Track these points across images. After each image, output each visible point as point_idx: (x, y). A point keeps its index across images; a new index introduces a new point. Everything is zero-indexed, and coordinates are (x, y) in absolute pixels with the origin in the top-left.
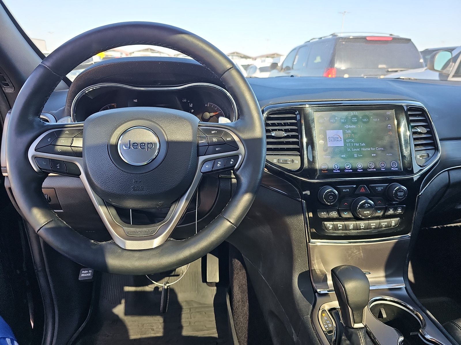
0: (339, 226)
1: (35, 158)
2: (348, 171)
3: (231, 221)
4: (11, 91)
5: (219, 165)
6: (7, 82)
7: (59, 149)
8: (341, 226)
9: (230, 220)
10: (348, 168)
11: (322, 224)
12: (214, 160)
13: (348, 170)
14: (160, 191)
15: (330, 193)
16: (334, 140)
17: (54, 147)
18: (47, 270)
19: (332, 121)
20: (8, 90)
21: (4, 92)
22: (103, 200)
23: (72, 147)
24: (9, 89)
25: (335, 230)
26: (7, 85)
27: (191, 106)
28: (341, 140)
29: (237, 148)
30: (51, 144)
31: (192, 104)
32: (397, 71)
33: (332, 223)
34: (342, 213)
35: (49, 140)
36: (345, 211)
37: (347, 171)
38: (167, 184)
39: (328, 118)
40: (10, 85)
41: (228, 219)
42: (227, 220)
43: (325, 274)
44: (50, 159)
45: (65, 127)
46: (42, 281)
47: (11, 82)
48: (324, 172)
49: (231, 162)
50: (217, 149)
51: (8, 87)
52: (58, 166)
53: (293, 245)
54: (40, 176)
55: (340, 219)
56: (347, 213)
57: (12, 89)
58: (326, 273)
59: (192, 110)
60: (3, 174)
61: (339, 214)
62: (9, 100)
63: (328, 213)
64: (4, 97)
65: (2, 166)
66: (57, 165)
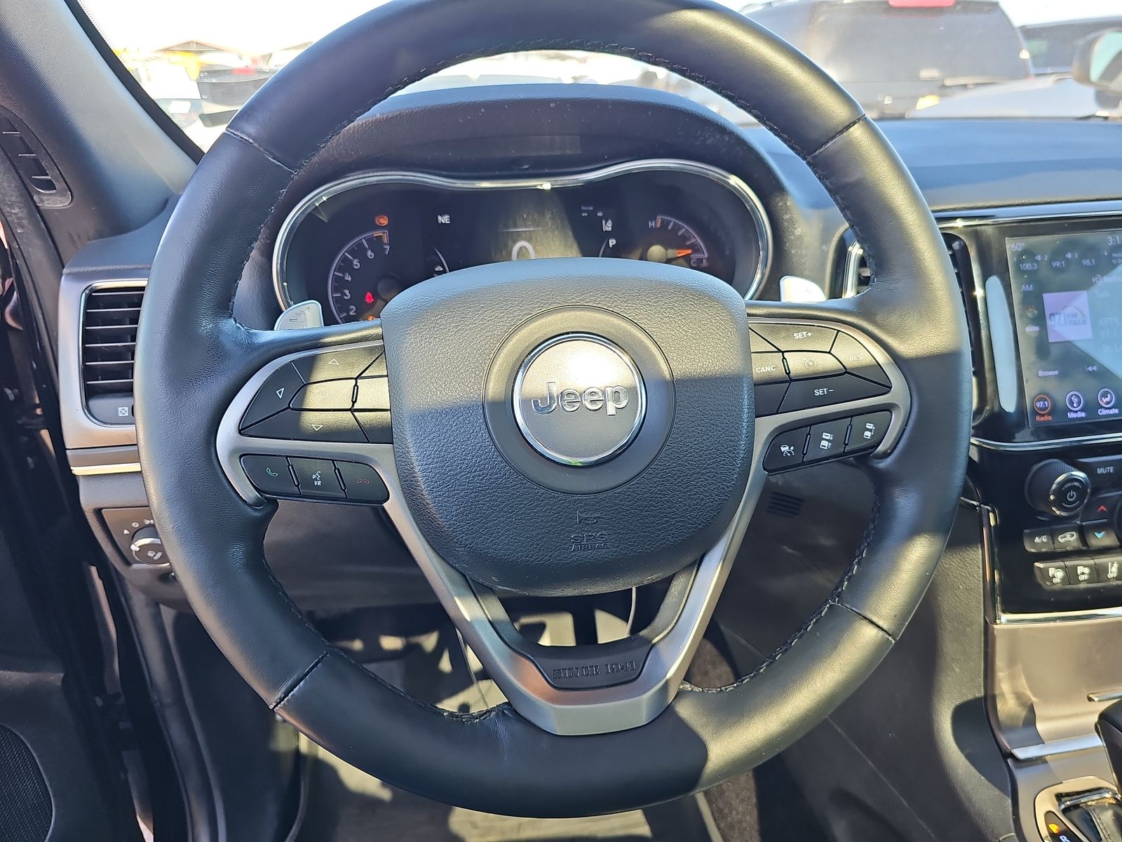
0: (1079, 573)
1: (241, 457)
2: (1107, 412)
3: (880, 623)
4: (61, 202)
5: (824, 443)
6: (49, 177)
7: (312, 421)
8: (1087, 570)
9: (875, 619)
10: (1108, 403)
11: (1033, 572)
12: (807, 426)
13: (1107, 408)
14: (661, 544)
15: (1070, 484)
16: (1066, 322)
17: (300, 415)
18: (188, 700)
19: (1055, 264)
20: (51, 202)
21: (37, 207)
22: (464, 576)
23: (356, 414)
24: (55, 198)
25: (1070, 584)
26: (49, 185)
27: (608, 226)
28: (1084, 322)
29: (886, 388)
30: (289, 407)
31: (610, 223)
32: (965, 86)
33: (1061, 564)
34: (1091, 536)
35: (280, 393)
36: (1099, 528)
37: (1105, 412)
38: (682, 521)
39: (1046, 256)
40: (59, 185)
41: (869, 616)
42: (866, 618)
43: (1030, 703)
44: (290, 457)
45: (324, 343)
46: (176, 732)
47: (63, 177)
48: (1042, 419)
49: (868, 434)
50: (818, 393)
51: (54, 191)
52: (316, 479)
53: (941, 628)
54: (257, 514)
55: (1085, 551)
56: (1103, 533)
57: (64, 199)
58: (1030, 699)
59: (610, 241)
60: (72, 468)
61: (1083, 539)
62: (53, 233)
63: (1053, 536)
64: (39, 223)
65: (67, 447)
66: (314, 477)
